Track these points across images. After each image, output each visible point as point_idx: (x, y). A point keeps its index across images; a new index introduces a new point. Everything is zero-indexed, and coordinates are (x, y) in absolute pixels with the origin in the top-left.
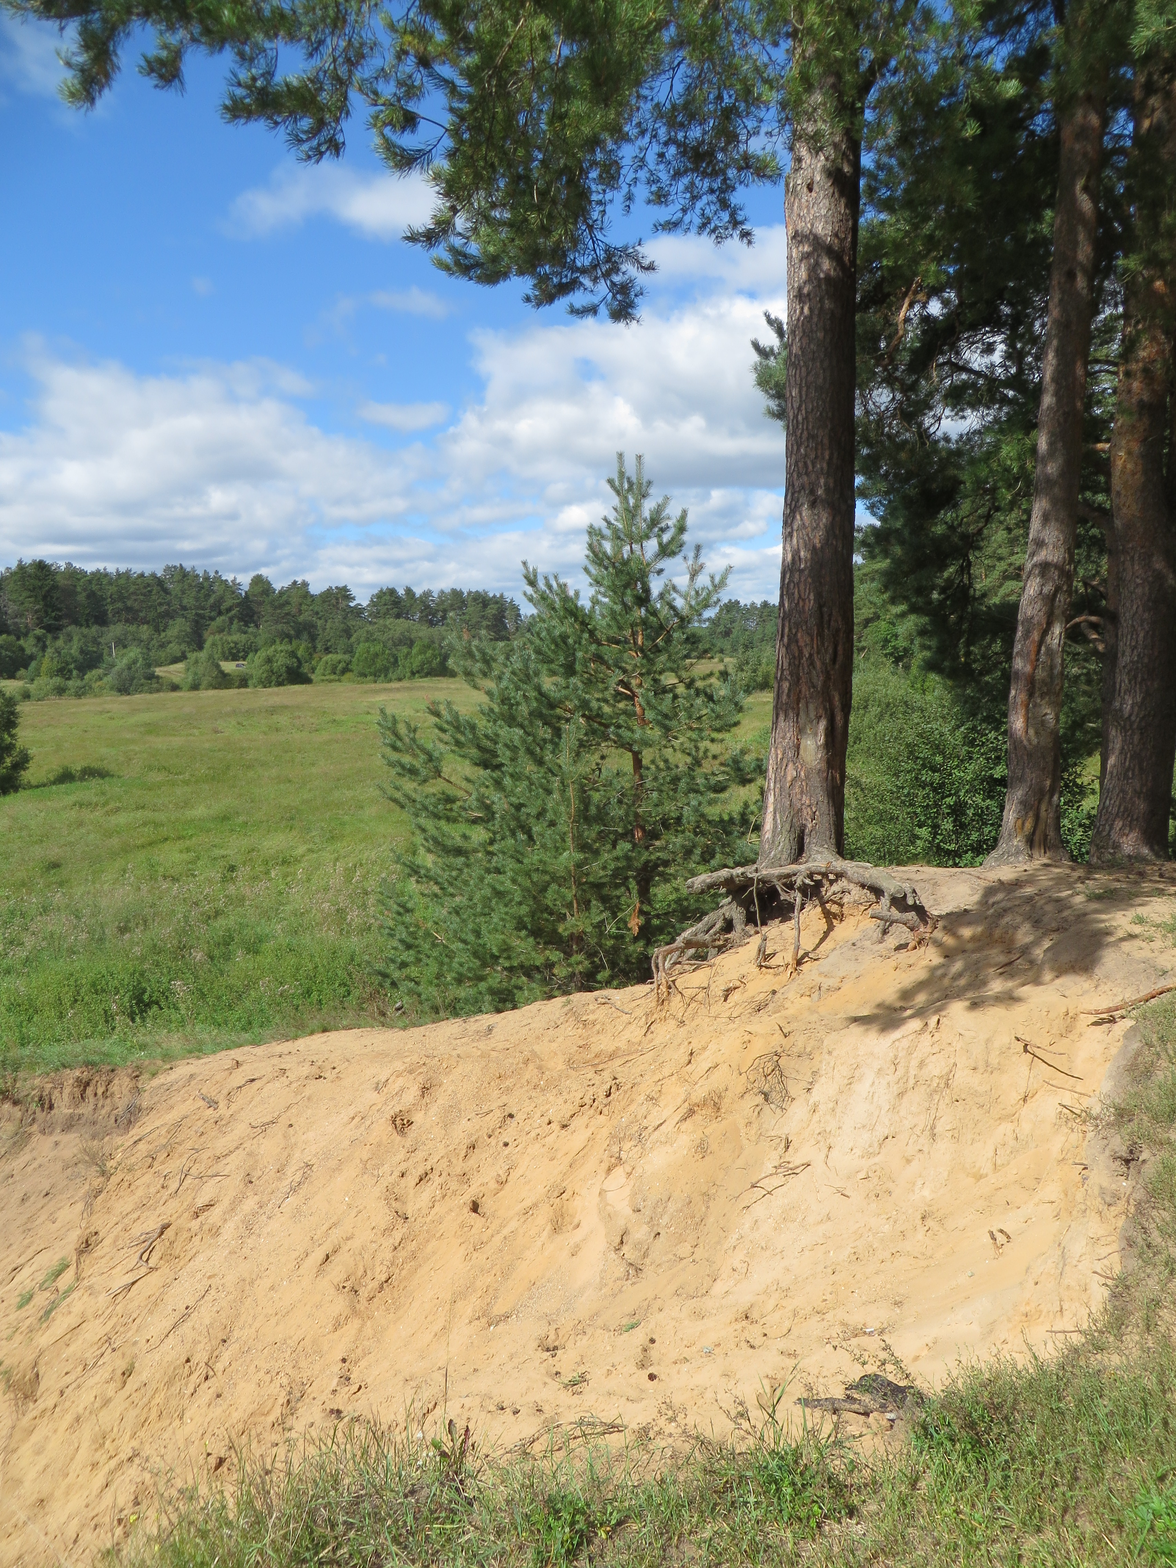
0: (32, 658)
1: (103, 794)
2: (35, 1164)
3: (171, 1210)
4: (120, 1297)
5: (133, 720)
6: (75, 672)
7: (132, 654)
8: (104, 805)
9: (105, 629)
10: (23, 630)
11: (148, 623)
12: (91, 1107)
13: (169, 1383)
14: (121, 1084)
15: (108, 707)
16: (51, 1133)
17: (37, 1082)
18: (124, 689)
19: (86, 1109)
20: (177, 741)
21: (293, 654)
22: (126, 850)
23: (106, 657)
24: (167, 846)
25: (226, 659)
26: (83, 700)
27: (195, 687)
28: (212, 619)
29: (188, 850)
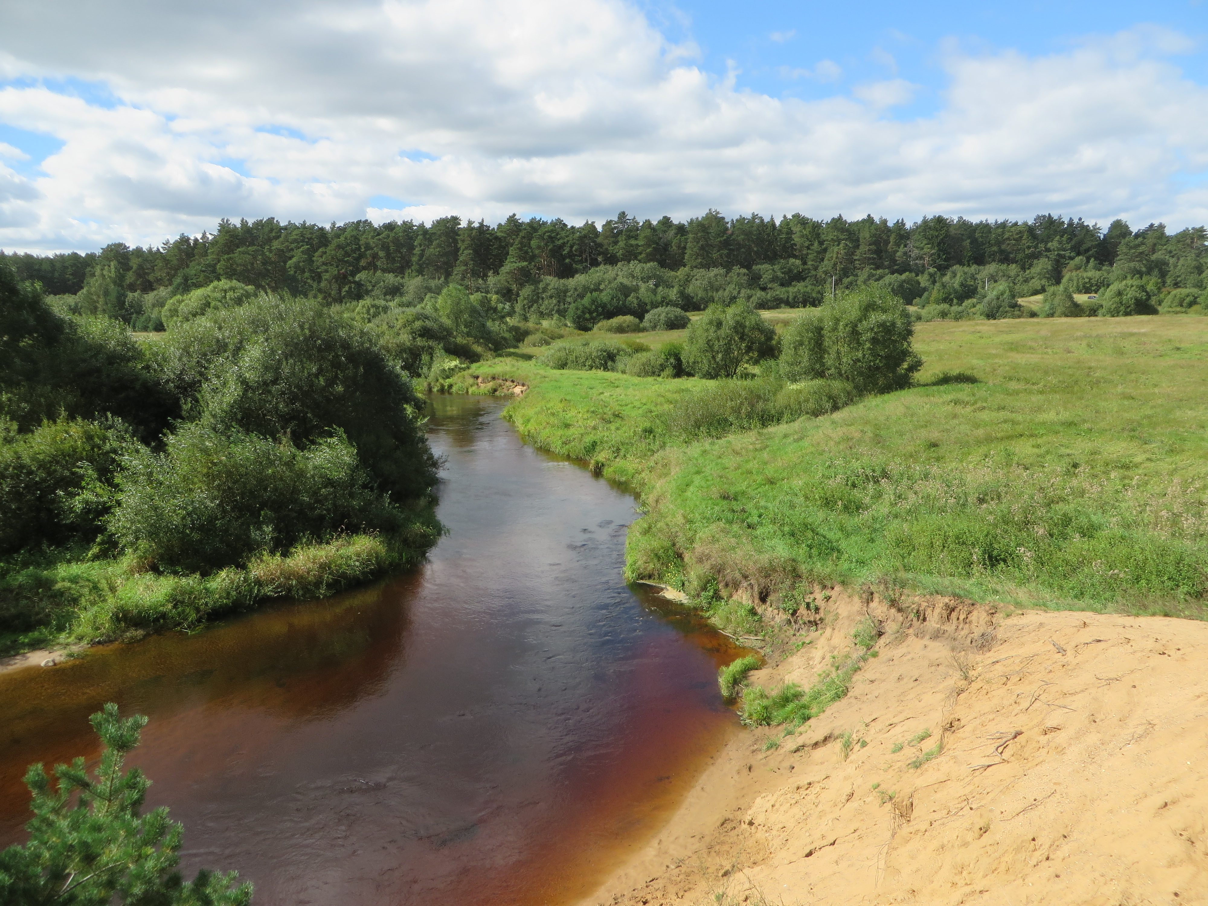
0: (925, 289)
1: (974, 395)
2: (909, 657)
3: (1020, 722)
4: (978, 772)
5: (997, 340)
6: (955, 301)
7: (1001, 288)
8: (973, 404)
9: (981, 267)
10: (921, 269)
11: (1016, 262)
12: (954, 627)
13: (1017, 850)
14: (979, 616)
15: (979, 328)
16: (922, 638)
17: (916, 599)
18: (991, 315)
19: (950, 627)
20: (1033, 358)
21: (1142, 288)
22: (989, 440)
23: (979, 289)
24: (1021, 441)
25: (1080, 292)
26: (960, 323)
27: (1051, 315)
28: (1072, 258)
29: (1038, 446)
